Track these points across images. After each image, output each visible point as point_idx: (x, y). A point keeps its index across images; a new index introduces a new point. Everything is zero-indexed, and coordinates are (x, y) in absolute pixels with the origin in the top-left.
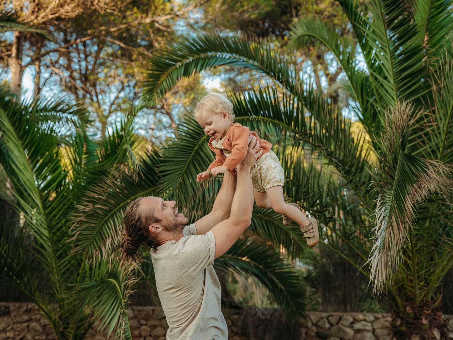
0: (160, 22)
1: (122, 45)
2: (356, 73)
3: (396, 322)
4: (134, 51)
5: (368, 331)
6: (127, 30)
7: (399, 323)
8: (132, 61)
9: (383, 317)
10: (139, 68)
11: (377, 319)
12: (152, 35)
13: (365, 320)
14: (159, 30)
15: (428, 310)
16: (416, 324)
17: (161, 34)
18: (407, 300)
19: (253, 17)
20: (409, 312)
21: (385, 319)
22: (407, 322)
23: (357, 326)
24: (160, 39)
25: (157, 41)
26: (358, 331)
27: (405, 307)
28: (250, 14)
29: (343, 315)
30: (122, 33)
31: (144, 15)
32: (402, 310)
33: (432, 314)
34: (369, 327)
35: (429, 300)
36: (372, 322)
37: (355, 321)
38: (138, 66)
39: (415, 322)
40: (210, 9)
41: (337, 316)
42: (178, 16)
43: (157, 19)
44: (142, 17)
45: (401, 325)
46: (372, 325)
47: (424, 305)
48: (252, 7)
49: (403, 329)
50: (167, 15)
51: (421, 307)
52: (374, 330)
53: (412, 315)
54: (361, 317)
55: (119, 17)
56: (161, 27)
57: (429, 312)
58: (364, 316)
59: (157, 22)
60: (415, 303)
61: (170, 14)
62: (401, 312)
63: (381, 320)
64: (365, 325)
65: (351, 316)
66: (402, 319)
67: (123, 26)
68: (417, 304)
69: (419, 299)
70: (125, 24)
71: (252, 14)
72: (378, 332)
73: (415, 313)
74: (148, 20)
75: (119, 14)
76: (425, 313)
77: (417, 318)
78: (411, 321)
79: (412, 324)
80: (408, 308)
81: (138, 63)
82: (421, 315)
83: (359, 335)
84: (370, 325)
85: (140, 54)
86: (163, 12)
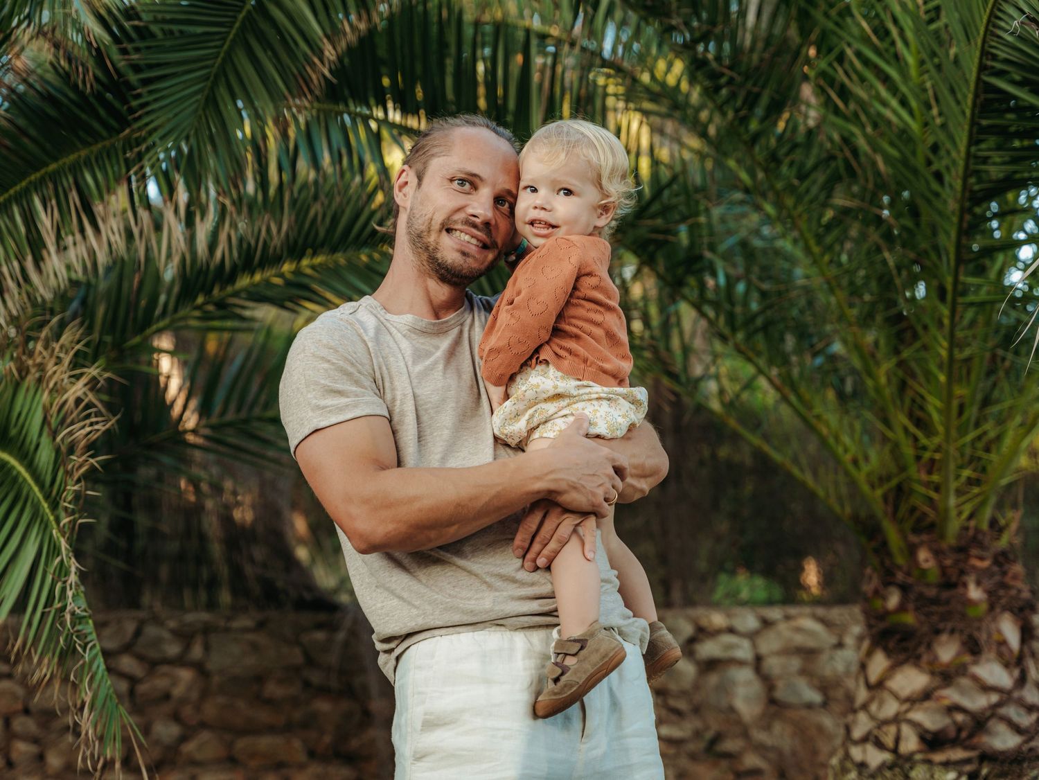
3: (885, 598)
5: (741, 663)
7: (894, 600)
9: (788, 618)
11: (766, 623)
13: (731, 630)
15: (982, 559)
16: (948, 602)
18: (916, 530)
20: (925, 566)
21: (794, 623)
22: (921, 596)
23: (708, 649)
26: (711, 665)
27: (912, 550)
32: (900, 560)
33: (995, 569)
34: (744, 651)
35: (985, 526)
36: (752, 636)
37: (702, 633)
39: (945, 595)
45: (902, 608)
46: (754, 646)
47: (969, 543)
49: (909, 619)
51: (962, 550)
52: (758, 660)
53: (934, 576)
54: (717, 619)
57: (986, 564)
58: (729, 616)
60: (942, 536)
62: (899, 568)
63: (783, 627)
64: (730, 647)
65: (688, 618)
66: (904, 589)
68: (951, 538)
69: (954, 526)
72: (774, 664)
73: (943, 570)
76: (974, 567)
77: (951, 583)
78: (932, 592)
79: (935, 601)
80: (923, 555)
82: (962, 572)
83: (713, 679)
84: (746, 644)
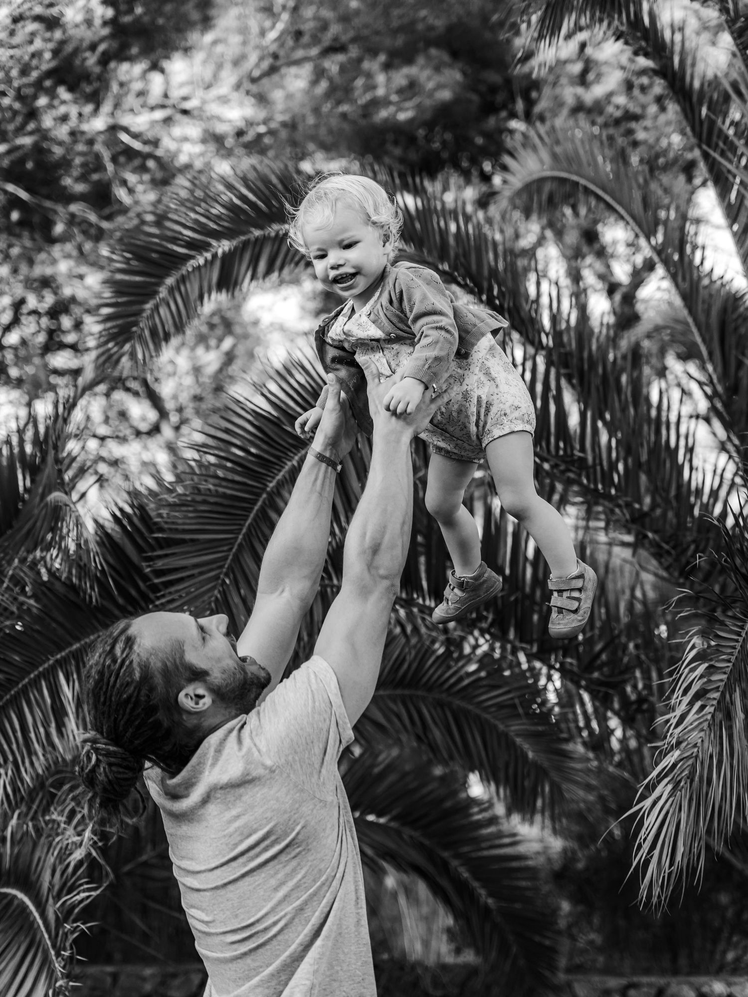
0: (134, 129)
1: (23, 195)
2: (706, 282)
4: (55, 212)
6: (39, 151)
8: (52, 241)
10: (71, 263)
12: (110, 167)
14: (129, 153)
17: (137, 162)
19: (402, 116)
24: (132, 178)
25: (124, 183)
28: (392, 109)
29: (668, 985)
30: (22, 161)
31: (88, 108)
38: (68, 256)
40: (277, 96)
41: (650, 985)
42: (185, 112)
43: (126, 120)
44: (80, 115)
48: (400, 91)
50: (152, 109)
55: (15, 113)
56: (136, 145)
59: (126, 130)
61: (163, 107)
65: (691, 985)
67: (26, 141)
70: (31, 133)
71: (400, 109)
74: (99, 124)
75: (17, 106)
81: (69, 247)
85: (72, 220)
86: (141, 100)
